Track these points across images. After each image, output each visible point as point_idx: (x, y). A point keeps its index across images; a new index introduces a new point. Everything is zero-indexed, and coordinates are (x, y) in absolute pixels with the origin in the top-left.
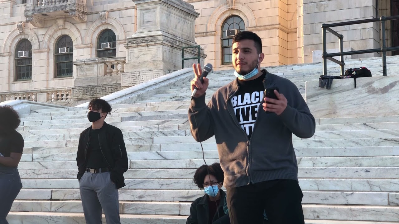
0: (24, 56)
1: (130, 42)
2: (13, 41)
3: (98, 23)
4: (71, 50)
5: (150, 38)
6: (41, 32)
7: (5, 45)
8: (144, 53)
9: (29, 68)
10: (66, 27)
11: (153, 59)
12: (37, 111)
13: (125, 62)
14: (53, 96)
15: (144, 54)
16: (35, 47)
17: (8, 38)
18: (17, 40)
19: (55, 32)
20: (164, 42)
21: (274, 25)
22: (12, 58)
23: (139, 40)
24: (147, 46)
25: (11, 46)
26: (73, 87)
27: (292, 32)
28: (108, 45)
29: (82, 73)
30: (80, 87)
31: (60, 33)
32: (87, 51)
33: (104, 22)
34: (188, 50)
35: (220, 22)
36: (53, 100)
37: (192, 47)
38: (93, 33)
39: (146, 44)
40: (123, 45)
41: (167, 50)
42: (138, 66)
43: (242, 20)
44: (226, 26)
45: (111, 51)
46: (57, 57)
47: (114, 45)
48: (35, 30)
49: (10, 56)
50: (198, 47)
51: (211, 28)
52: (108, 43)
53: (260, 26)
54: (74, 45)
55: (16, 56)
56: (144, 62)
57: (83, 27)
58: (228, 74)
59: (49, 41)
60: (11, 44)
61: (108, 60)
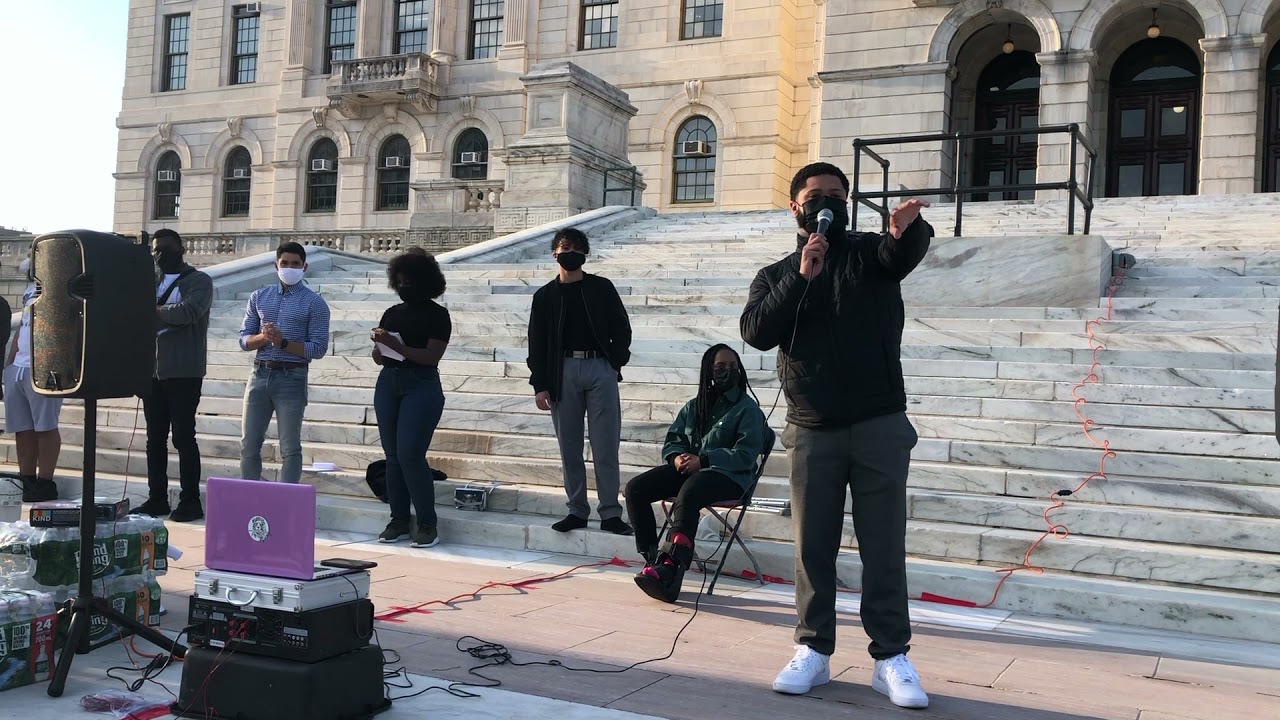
0: (323, 168)
1: (513, 153)
2: (305, 140)
3: (457, 116)
4: (407, 162)
5: (549, 149)
6: (355, 127)
7: (291, 147)
8: (536, 174)
9: (333, 191)
10: (400, 120)
11: (552, 187)
12: (343, 266)
13: (502, 190)
14: (372, 242)
15: (536, 178)
16: (344, 152)
17: (297, 134)
18: (312, 140)
19: (381, 128)
20: (573, 157)
21: (768, 136)
22: (303, 171)
23: (529, 152)
24: (543, 162)
25: (301, 150)
26: (408, 228)
27: (799, 152)
28: (474, 157)
29: (426, 205)
30: (421, 230)
31: (388, 131)
32: (435, 166)
33: (467, 114)
34: (614, 175)
35: (674, 127)
36: (372, 249)
37: (622, 169)
38: (448, 135)
39: (541, 158)
40: (500, 159)
41: (577, 172)
42: (526, 197)
43: (713, 125)
44: (684, 134)
45: (479, 169)
46: (383, 174)
47: (484, 158)
48: (345, 123)
49: (298, 168)
50: (633, 170)
51: (657, 136)
52: (474, 154)
53: (743, 138)
54: (412, 153)
55: (310, 167)
56: (537, 192)
57: (430, 121)
58: (683, 221)
59: (369, 145)
60: (303, 145)
61: (472, 184)
